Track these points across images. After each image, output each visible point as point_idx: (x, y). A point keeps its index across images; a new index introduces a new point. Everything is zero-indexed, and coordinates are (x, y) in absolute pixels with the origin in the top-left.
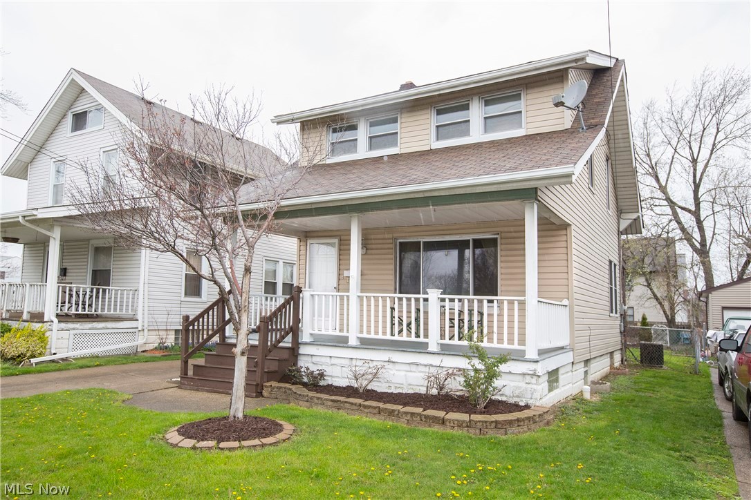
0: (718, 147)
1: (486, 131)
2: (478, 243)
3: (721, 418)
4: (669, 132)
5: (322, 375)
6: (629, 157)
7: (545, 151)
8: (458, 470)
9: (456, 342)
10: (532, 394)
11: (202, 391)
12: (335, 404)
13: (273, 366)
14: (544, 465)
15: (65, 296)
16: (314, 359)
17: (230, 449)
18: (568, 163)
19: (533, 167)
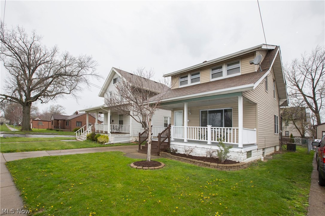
0: (323, 74)
1: (228, 74)
2: (226, 111)
3: (312, 169)
4: (302, 69)
5: (176, 150)
6: (282, 80)
7: (246, 79)
8: (210, 180)
9: (216, 141)
10: (240, 158)
11: (144, 153)
12: (178, 159)
13: (163, 147)
14: (239, 180)
15: (112, 128)
16: (175, 146)
17: (146, 169)
18: (252, 83)
19: (240, 85)
